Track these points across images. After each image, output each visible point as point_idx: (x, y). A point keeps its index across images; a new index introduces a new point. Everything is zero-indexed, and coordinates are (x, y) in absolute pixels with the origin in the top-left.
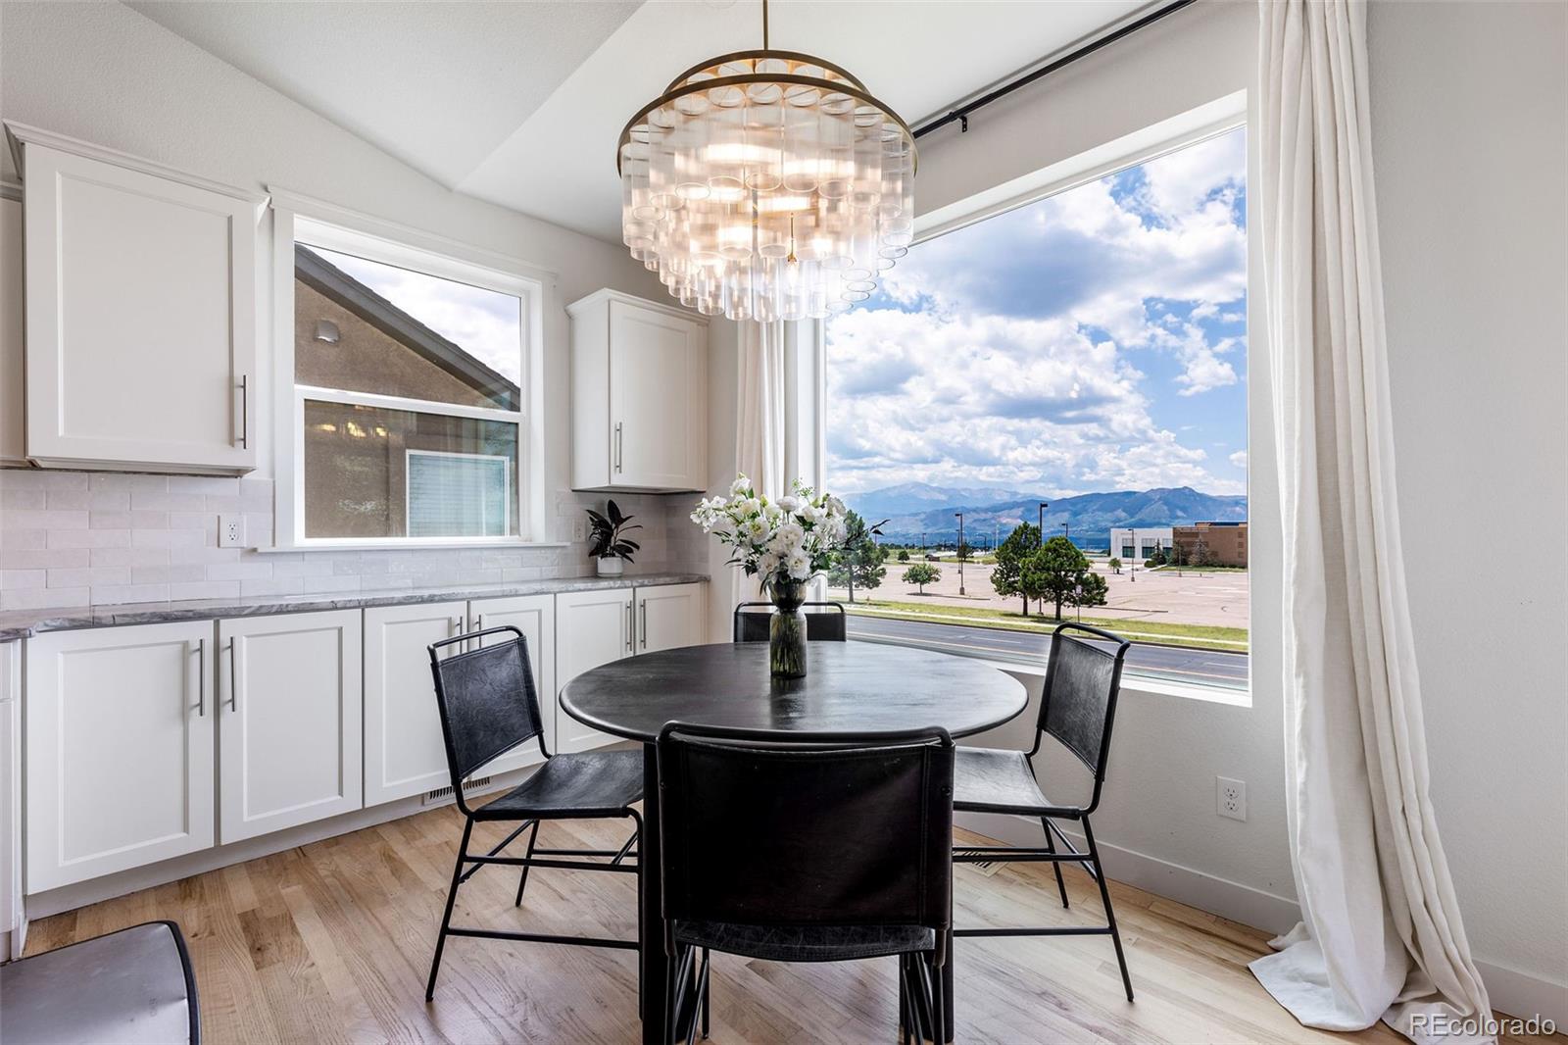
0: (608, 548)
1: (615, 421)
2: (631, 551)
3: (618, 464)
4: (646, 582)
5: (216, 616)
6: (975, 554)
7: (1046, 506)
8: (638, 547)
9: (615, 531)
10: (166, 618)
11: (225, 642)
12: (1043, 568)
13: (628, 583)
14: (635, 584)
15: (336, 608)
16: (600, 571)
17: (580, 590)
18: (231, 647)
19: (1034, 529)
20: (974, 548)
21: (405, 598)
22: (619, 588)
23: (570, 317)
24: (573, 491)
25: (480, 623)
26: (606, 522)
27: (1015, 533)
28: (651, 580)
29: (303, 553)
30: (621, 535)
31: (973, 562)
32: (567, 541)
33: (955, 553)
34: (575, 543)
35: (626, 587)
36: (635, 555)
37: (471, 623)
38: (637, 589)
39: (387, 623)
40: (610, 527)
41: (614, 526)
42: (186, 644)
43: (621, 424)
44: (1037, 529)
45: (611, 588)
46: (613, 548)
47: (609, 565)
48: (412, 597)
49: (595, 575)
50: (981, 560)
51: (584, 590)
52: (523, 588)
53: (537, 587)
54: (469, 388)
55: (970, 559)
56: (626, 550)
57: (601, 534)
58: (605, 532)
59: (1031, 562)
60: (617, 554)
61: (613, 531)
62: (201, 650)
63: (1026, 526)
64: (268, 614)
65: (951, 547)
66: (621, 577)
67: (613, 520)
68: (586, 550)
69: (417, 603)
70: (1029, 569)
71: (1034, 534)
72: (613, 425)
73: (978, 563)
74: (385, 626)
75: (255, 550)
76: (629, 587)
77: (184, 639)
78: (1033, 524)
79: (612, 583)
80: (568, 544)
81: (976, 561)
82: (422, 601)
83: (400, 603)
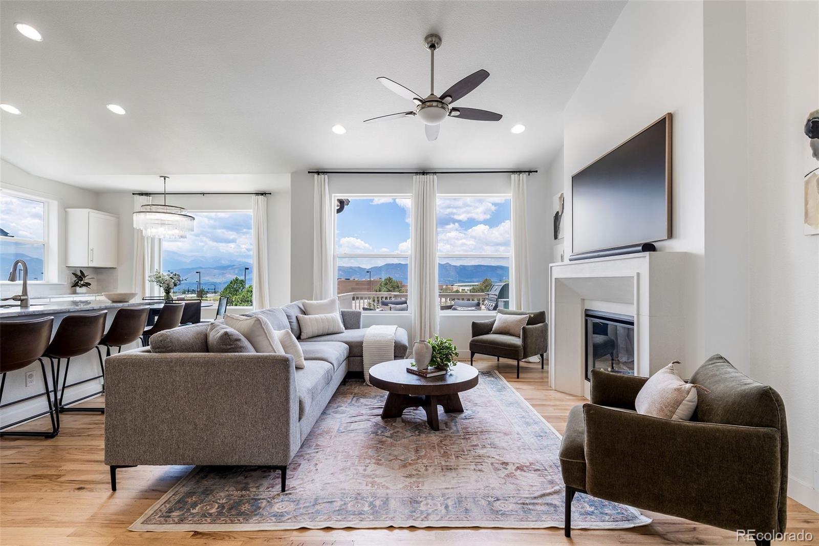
0: (80, 285)
1: (91, 247)
2: (89, 285)
3: (91, 260)
6: (208, 295)
7: (248, 269)
8: (91, 284)
9: (83, 279)
12: (245, 301)
13: (94, 295)
16: (77, 291)
19: (241, 281)
20: (207, 292)
23: (66, 212)
24: (67, 267)
26: (79, 277)
27: (231, 283)
30: (85, 280)
31: (207, 300)
33: (195, 295)
34: (68, 283)
36: (91, 286)
43: (93, 248)
44: (243, 281)
47: (78, 289)
49: (75, 293)
50: (212, 299)
55: (205, 298)
56: (87, 285)
57: (78, 280)
58: (80, 280)
59: (239, 298)
60: (83, 286)
63: (237, 279)
65: (193, 292)
66: (85, 293)
67: (82, 276)
68: (71, 285)
70: (238, 301)
71: (241, 283)
73: (210, 300)
78: (241, 278)
80: (66, 283)
81: (209, 299)
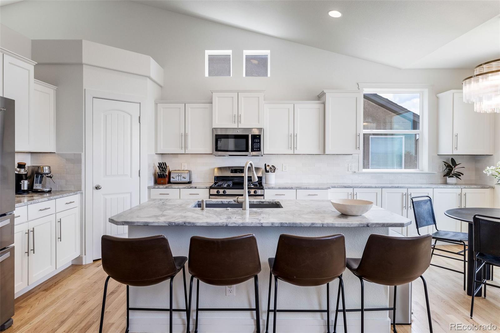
0: (451, 174)
2: (460, 176)
3: (456, 147)
4: (466, 187)
5: (353, 187)
8: (463, 174)
9: (454, 169)
10: (345, 187)
11: (355, 193)
13: (459, 187)
14: (462, 187)
15: (376, 188)
16: (447, 182)
17: (441, 188)
18: (356, 195)
21: (392, 186)
22: (455, 188)
23: (438, 97)
24: (438, 155)
25: (411, 195)
26: (450, 166)
28: (468, 186)
29: (364, 173)
30: (456, 170)
32: (436, 171)
34: (438, 172)
35: (458, 188)
36: (461, 177)
37: (408, 195)
38: (463, 189)
39: (387, 193)
40: (452, 167)
41: (453, 167)
42: (348, 193)
43: (457, 134)
45: (453, 188)
46: (453, 175)
47: (449, 180)
48: (393, 186)
49: (446, 183)
51: (443, 188)
52: (423, 186)
53: (428, 186)
54: (390, 112)
56: (458, 175)
57: (449, 169)
58: (450, 169)
60: (454, 176)
61: (453, 168)
62: (351, 194)
64: (363, 188)
66: (456, 184)
67: (453, 165)
68: (443, 174)
69: (394, 188)
72: (454, 134)
74: (386, 193)
75: (355, 172)
76: (459, 188)
77: (348, 192)
79: (453, 186)
80: (436, 172)
82: (396, 187)
83: (390, 188)
